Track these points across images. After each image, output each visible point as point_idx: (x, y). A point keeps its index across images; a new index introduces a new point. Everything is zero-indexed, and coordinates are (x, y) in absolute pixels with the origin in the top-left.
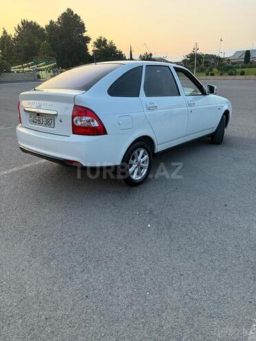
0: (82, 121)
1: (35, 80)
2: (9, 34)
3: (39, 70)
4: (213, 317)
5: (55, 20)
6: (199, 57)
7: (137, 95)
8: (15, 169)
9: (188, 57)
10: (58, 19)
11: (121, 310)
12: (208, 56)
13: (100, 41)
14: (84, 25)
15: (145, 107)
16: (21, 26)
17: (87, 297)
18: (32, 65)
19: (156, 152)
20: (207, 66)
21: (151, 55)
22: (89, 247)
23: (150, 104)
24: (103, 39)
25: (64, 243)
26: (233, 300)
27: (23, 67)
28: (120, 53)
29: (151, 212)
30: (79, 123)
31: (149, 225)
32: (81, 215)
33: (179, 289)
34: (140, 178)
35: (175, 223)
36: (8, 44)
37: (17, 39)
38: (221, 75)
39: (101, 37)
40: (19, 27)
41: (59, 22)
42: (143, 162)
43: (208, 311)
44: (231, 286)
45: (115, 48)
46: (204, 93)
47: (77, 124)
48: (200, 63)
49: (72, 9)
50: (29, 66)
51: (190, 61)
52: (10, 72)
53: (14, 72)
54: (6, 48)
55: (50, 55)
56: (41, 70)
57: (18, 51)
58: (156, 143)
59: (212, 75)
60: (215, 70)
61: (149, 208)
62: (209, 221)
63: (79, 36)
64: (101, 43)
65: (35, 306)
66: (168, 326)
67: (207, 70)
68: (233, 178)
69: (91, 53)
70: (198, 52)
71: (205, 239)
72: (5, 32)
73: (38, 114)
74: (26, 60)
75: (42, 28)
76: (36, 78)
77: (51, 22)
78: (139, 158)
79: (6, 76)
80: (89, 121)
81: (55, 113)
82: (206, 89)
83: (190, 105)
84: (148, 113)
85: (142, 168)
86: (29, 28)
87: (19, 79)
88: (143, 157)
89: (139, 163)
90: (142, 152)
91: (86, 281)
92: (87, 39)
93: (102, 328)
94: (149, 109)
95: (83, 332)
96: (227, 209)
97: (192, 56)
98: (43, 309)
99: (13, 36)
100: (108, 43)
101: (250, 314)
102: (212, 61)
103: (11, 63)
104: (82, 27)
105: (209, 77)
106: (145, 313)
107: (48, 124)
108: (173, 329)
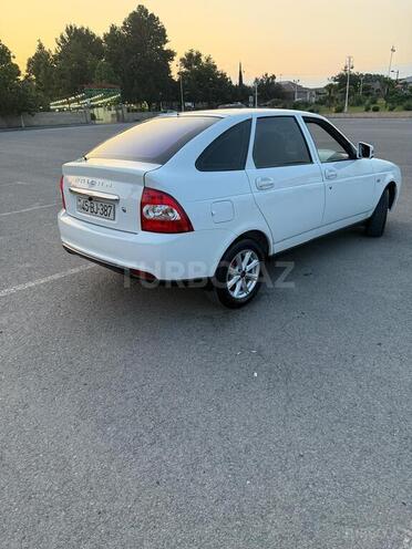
0: (157, 212)
1: (87, 123)
2: (46, 49)
3: (93, 107)
4: (344, 525)
5: (119, 25)
6: (355, 79)
7: (242, 166)
8: (56, 276)
9: (335, 80)
10: (124, 23)
11: (207, 506)
12: (369, 78)
13: (190, 56)
14: (164, 30)
15: (253, 185)
16: (66, 36)
17: (158, 483)
18: (83, 98)
19: (271, 253)
20: (367, 95)
21: (274, 77)
22: (164, 406)
23: (262, 180)
24: (194, 54)
25: (127, 399)
26: (378, 500)
27: (69, 103)
28: (223, 75)
29: (259, 353)
30: (151, 215)
31: (256, 374)
32: (153, 355)
33: (296, 478)
34: (245, 294)
35: (297, 372)
36: (46, 64)
37: (58, 57)
38: (391, 110)
39: (192, 51)
40: (62, 37)
41: (124, 28)
42: (250, 272)
43: (337, 514)
44: (377, 477)
45: (215, 67)
46: (353, 157)
47: (147, 217)
48: (357, 90)
49: (146, 7)
50: (77, 100)
51: (340, 86)
52: (49, 110)
53: (54, 110)
54: (43, 71)
55: (111, 82)
56: (97, 106)
57: (62, 77)
58: (271, 242)
59: (376, 110)
60: (381, 101)
61: (256, 345)
62: (351, 370)
63: (157, 50)
64: (192, 59)
65: (84, 493)
66: (274, 533)
67: (367, 102)
68: (395, 298)
69: (176, 77)
70: (354, 71)
71: (342, 400)
72: (41, 47)
73: (91, 199)
74: (72, 91)
75: (99, 38)
76: (89, 118)
77: (113, 29)
78: (244, 265)
79: (43, 118)
80: (166, 212)
81: (116, 197)
82: (357, 149)
83: (328, 178)
84: (258, 194)
85: (247, 280)
86: (78, 39)
87: (62, 121)
88: (250, 262)
89: (244, 273)
90: (248, 255)
91: (157, 458)
92: (170, 55)
93: (179, 531)
94: (261, 188)
95: (151, 536)
96: (380, 352)
97: (342, 79)
98: (95, 497)
99: (54, 53)
100: (203, 60)
101: (402, 523)
102: (377, 85)
103: (51, 96)
104: (161, 35)
105: (371, 114)
106: (242, 512)
107: (105, 214)
108: (283, 538)
